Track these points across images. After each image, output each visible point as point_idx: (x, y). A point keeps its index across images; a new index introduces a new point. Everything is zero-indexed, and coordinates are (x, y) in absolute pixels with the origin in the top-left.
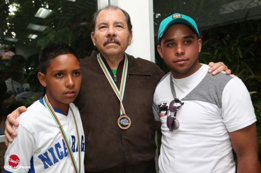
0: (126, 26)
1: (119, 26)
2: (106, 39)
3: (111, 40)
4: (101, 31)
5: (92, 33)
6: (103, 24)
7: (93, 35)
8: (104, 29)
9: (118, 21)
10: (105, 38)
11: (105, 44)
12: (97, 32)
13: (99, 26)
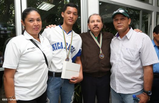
0: (101, 21)
1: (98, 21)
2: (94, 26)
3: (96, 27)
4: (92, 23)
6: (93, 21)
9: (98, 19)
11: (93, 28)
12: (90, 24)
13: (91, 21)
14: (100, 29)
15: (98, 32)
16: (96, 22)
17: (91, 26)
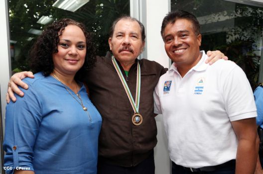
0: (140, 37)
1: (134, 37)
2: (121, 47)
3: (126, 48)
4: (118, 39)
5: (110, 38)
6: (121, 33)
7: (111, 40)
8: (121, 37)
9: (134, 32)
10: (121, 45)
11: (120, 51)
12: (115, 39)
13: (117, 34)
14: (135, 54)
15: (131, 60)
16: (127, 36)
17: (115, 44)
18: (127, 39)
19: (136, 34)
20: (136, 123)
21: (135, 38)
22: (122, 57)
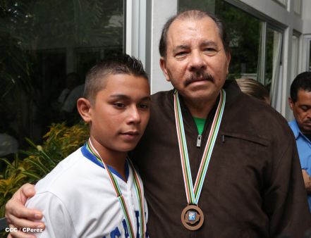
0: (221, 46)
1: (209, 49)
2: (188, 74)
3: (198, 75)
4: (178, 59)
6: (182, 47)
10: (187, 72)
11: (188, 83)
12: (172, 61)
13: (174, 51)
14: (217, 81)
16: (195, 51)
17: (175, 70)
18: (196, 58)
19: (212, 43)
20: (189, 224)
21: (212, 53)
22: (194, 94)
